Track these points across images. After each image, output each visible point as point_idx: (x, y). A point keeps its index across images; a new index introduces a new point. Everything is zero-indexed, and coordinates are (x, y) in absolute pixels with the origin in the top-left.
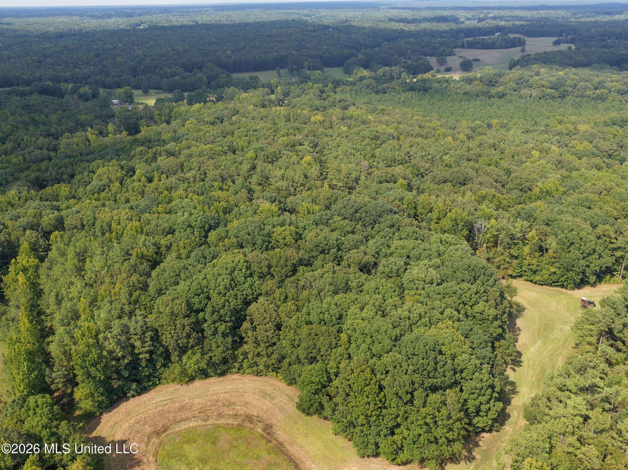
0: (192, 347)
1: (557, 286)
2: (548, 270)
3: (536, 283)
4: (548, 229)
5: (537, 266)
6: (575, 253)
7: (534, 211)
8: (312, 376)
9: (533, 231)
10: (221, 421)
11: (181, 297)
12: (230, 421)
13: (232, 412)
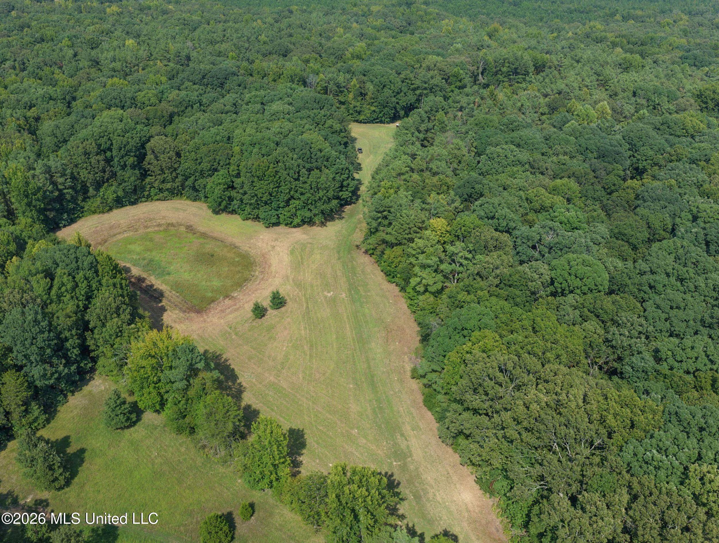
0: (108, 180)
1: (377, 123)
2: (369, 109)
3: (361, 122)
4: (365, 78)
5: (361, 108)
6: (387, 92)
7: (352, 66)
8: (219, 179)
9: (354, 80)
10: (149, 230)
11: (88, 140)
12: (156, 228)
13: (155, 224)
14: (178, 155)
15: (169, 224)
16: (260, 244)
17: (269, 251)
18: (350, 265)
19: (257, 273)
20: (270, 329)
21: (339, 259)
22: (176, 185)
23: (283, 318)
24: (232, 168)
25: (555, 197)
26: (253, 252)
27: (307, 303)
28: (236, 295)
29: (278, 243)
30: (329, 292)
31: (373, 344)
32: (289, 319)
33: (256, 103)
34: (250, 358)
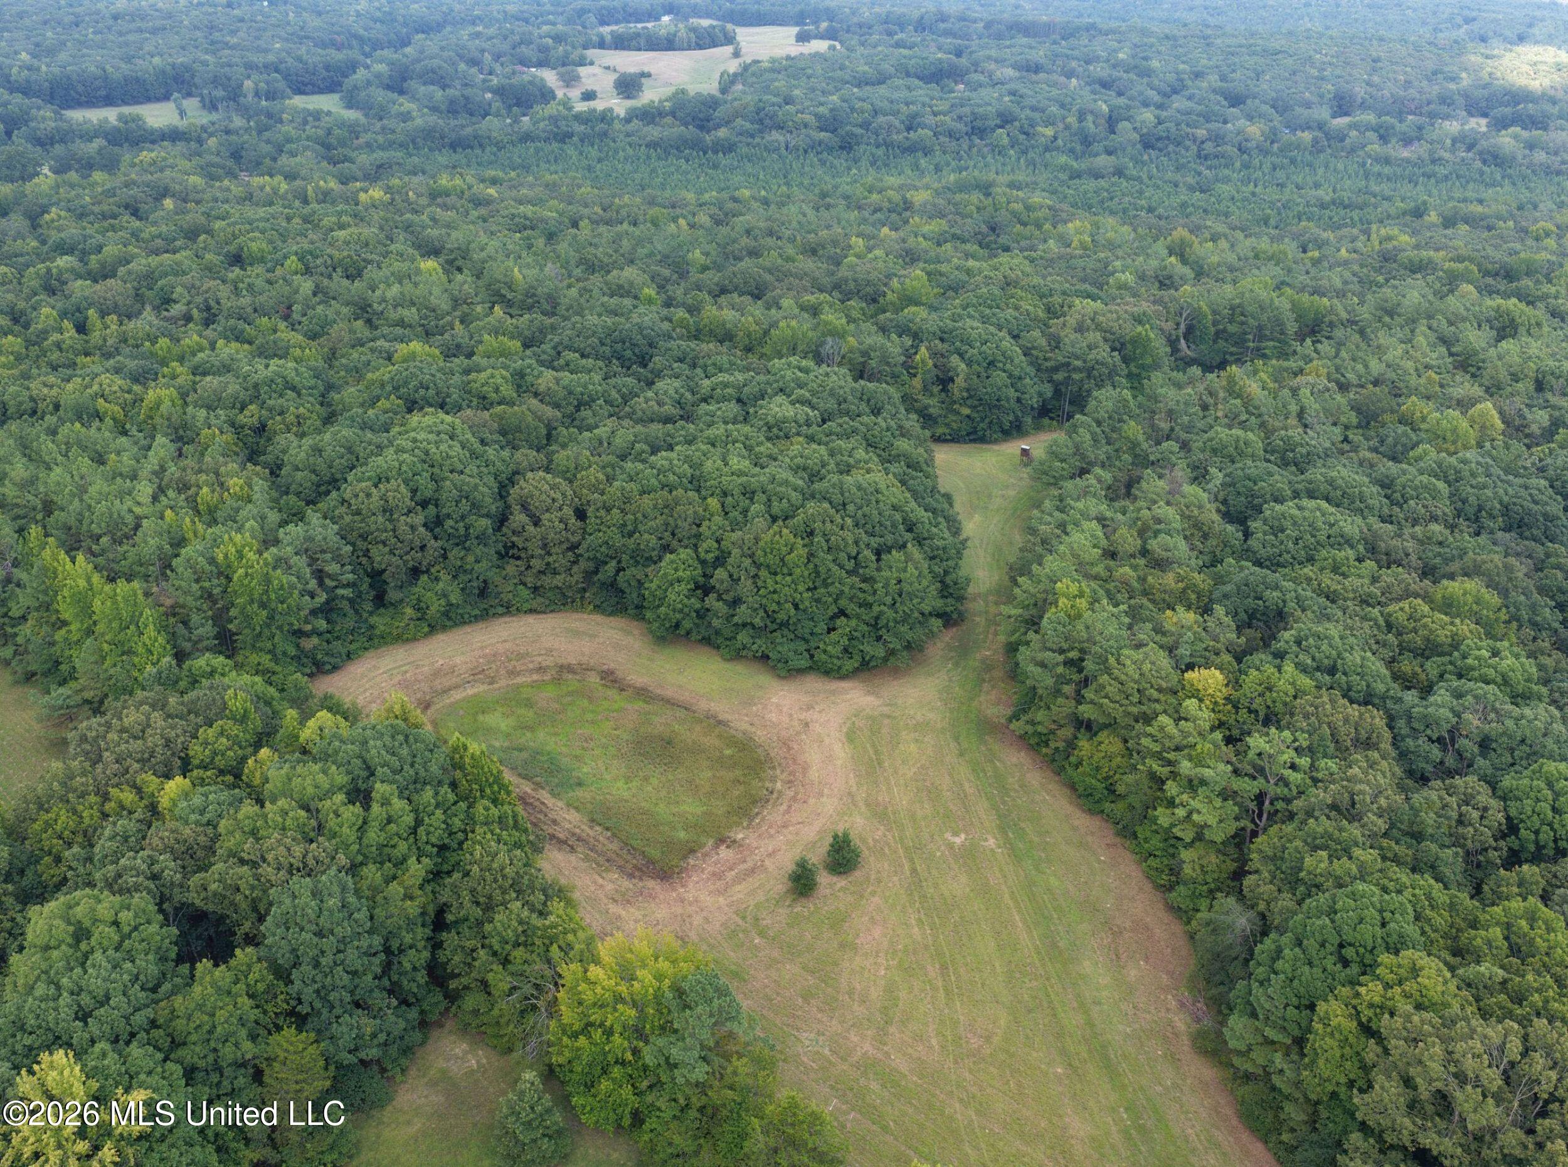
0: (429, 568)
2: (958, 413)
3: (939, 439)
4: (945, 347)
5: (939, 409)
6: (997, 377)
7: (912, 320)
8: (676, 570)
9: (923, 349)
10: (519, 680)
11: (388, 480)
12: (535, 677)
13: (531, 666)
14: (581, 515)
15: (562, 666)
16: (773, 717)
17: (798, 733)
18: (989, 768)
19: (779, 785)
20: (837, 922)
21: (961, 755)
22: (573, 580)
23: (862, 896)
24: (704, 546)
25: (1458, 621)
26: (760, 735)
27: (912, 860)
28: (740, 836)
29: (816, 716)
30: (956, 834)
31: (1087, 963)
32: (876, 899)
33: (724, 399)
34: (807, 996)
